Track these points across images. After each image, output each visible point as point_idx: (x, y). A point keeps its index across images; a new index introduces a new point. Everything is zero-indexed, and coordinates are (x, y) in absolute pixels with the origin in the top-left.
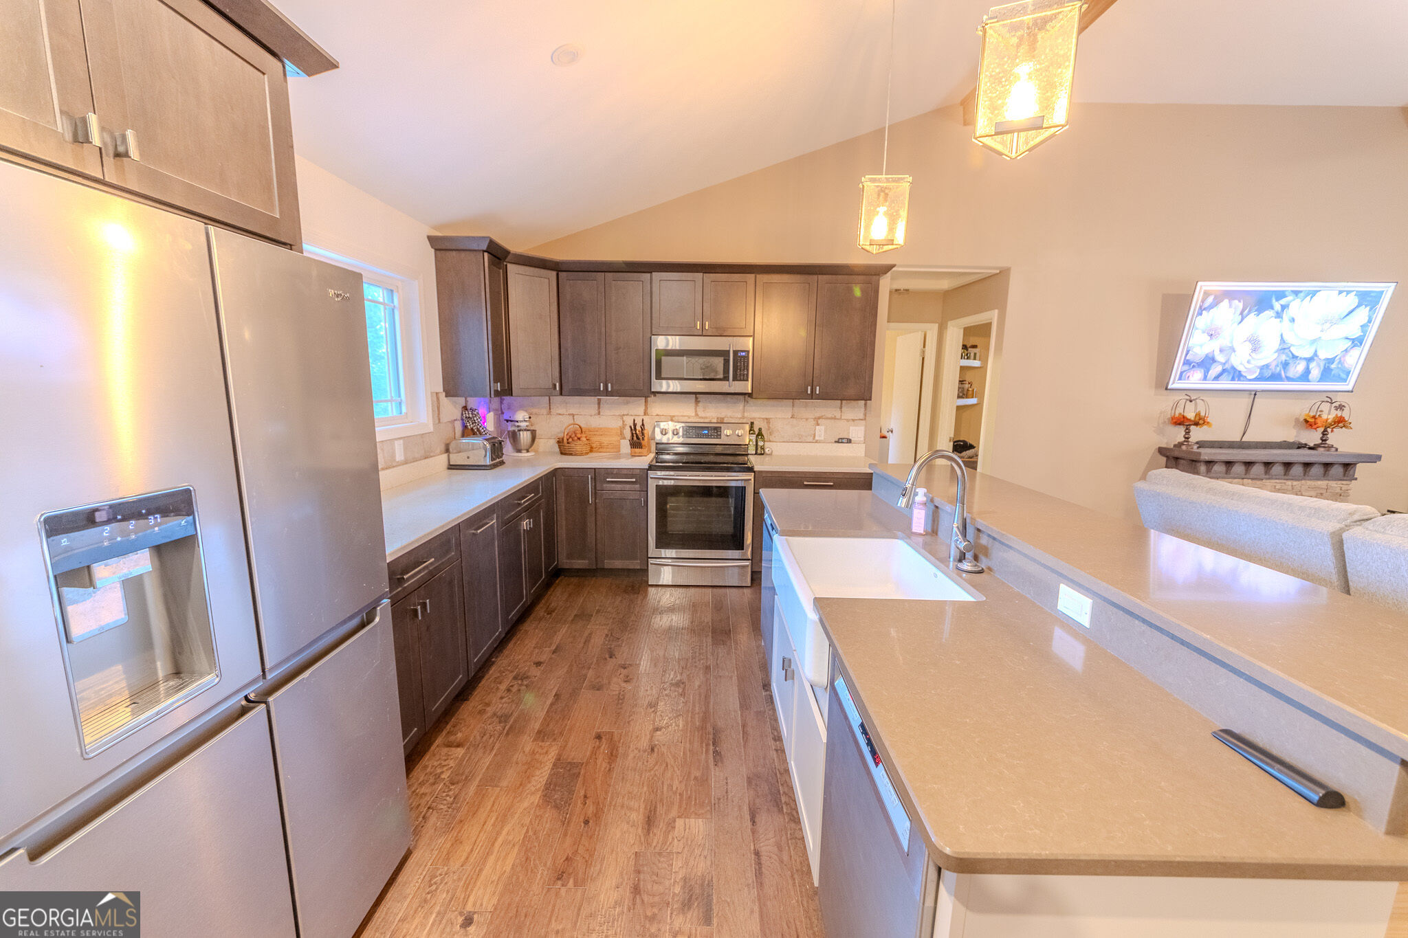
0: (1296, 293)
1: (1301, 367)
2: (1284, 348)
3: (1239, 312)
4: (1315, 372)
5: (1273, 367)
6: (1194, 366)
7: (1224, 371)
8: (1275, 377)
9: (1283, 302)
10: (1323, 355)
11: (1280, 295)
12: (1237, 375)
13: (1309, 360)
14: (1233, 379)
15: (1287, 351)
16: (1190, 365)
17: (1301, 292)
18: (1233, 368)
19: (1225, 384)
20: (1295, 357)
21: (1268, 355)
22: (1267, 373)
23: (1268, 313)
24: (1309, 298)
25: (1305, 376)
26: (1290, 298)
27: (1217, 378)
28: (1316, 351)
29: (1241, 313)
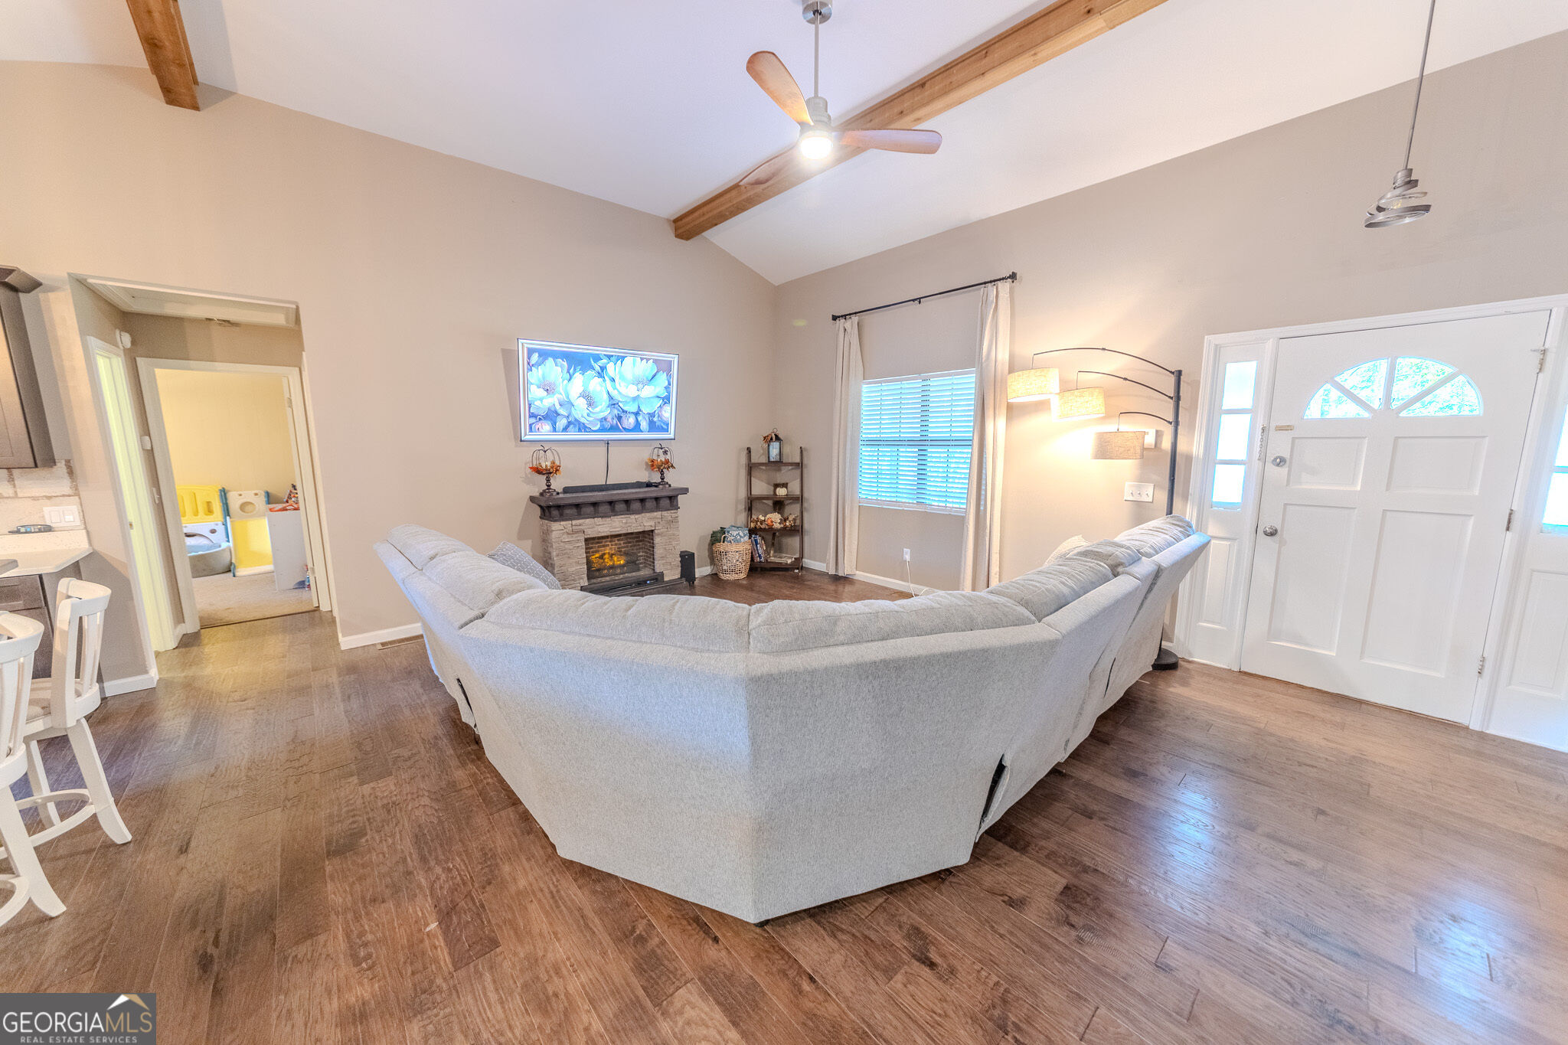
0: (609, 357)
1: (632, 420)
2: (613, 404)
3: (565, 370)
4: (644, 425)
5: (609, 419)
6: (540, 419)
7: (569, 423)
8: (614, 429)
9: (601, 363)
10: (646, 410)
11: (597, 358)
12: (582, 428)
13: (637, 414)
14: (580, 430)
15: (616, 406)
16: (536, 417)
17: (612, 356)
18: (576, 420)
19: (573, 435)
20: (624, 411)
21: (602, 410)
22: (607, 425)
23: (589, 373)
24: (619, 362)
25: (637, 427)
26: (605, 361)
27: (565, 429)
28: (639, 407)
29: (568, 372)
